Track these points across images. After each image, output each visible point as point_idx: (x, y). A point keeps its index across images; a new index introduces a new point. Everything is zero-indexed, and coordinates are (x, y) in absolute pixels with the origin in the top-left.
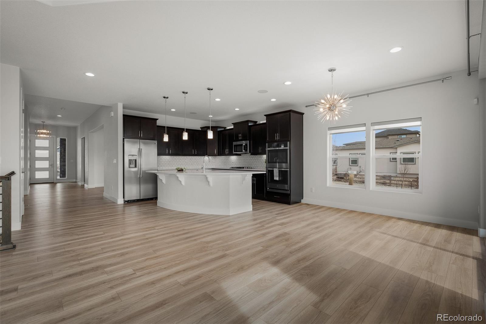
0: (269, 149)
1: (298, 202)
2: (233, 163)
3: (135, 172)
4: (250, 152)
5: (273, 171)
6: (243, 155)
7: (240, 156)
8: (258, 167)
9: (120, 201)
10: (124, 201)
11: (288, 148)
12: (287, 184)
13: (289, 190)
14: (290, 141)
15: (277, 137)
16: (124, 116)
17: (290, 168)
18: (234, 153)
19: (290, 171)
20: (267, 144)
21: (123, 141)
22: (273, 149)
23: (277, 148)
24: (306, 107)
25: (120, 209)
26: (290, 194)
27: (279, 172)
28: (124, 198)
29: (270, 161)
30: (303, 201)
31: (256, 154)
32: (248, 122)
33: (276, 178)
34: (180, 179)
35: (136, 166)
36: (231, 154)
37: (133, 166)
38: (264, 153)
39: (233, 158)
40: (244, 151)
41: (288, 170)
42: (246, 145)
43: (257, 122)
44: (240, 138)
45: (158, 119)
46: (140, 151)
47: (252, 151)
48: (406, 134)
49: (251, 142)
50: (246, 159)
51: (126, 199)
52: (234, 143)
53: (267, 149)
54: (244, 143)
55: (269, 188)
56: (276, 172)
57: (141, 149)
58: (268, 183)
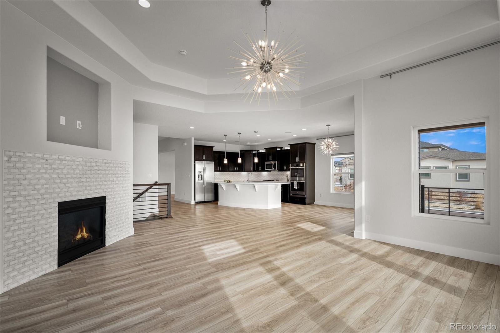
0: (292, 168)
1: (312, 203)
2: (264, 177)
3: (201, 183)
4: (278, 169)
5: (293, 182)
6: (272, 171)
7: (270, 172)
8: (283, 180)
9: (193, 202)
10: (195, 202)
11: (305, 167)
12: (304, 191)
13: (305, 195)
14: (306, 163)
15: (297, 159)
16: (195, 146)
17: (306, 181)
18: (266, 170)
19: (306, 182)
20: (290, 164)
21: (195, 162)
22: (295, 168)
23: (297, 167)
24: (317, 139)
25: (193, 206)
26: (306, 198)
27: (297, 184)
28: (195, 200)
29: (292, 176)
30: (315, 203)
31: (282, 171)
32: (276, 148)
33: (295, 187)
34: (237, 187)
35: (202, 179)
36: (263, 170)
37: (200, 179)
38: (288, 170)
39: (265, 174)
40: (273, 168)
41: (305, 182)
42: (275, 164)
43: (283, 148)
44: (271, 159)
45: (214, 147)
46: (204, 169)
47: (279, 169)
48: (428, 148)
49: (279, 163)
50: (276, 174)
51: (197, 201)
52: (267, 163)
53: (291, 168)
54: (273, 163)
55: (292, 194)
56: (295, 183)
57: (205, 168)
58: (291, 190)
